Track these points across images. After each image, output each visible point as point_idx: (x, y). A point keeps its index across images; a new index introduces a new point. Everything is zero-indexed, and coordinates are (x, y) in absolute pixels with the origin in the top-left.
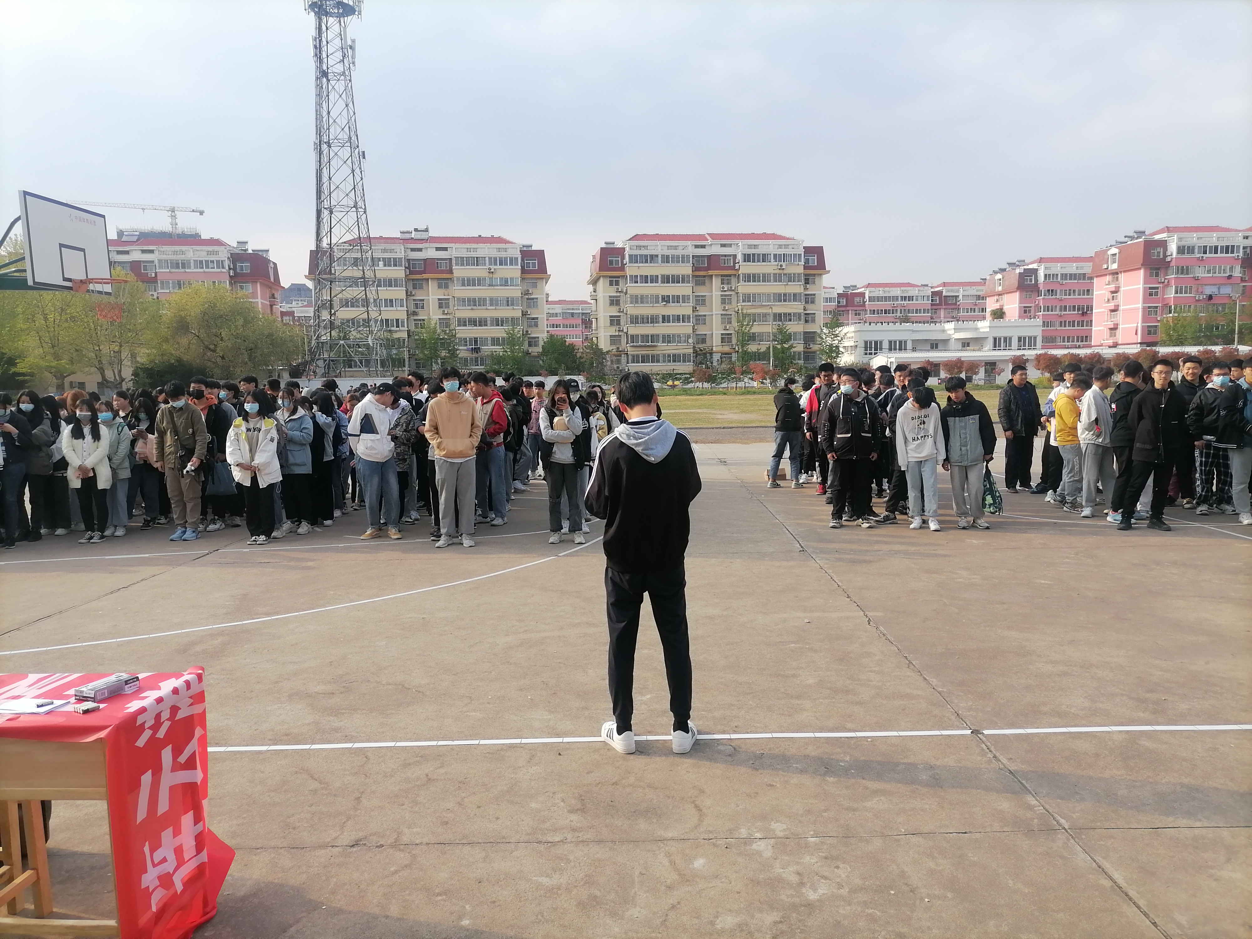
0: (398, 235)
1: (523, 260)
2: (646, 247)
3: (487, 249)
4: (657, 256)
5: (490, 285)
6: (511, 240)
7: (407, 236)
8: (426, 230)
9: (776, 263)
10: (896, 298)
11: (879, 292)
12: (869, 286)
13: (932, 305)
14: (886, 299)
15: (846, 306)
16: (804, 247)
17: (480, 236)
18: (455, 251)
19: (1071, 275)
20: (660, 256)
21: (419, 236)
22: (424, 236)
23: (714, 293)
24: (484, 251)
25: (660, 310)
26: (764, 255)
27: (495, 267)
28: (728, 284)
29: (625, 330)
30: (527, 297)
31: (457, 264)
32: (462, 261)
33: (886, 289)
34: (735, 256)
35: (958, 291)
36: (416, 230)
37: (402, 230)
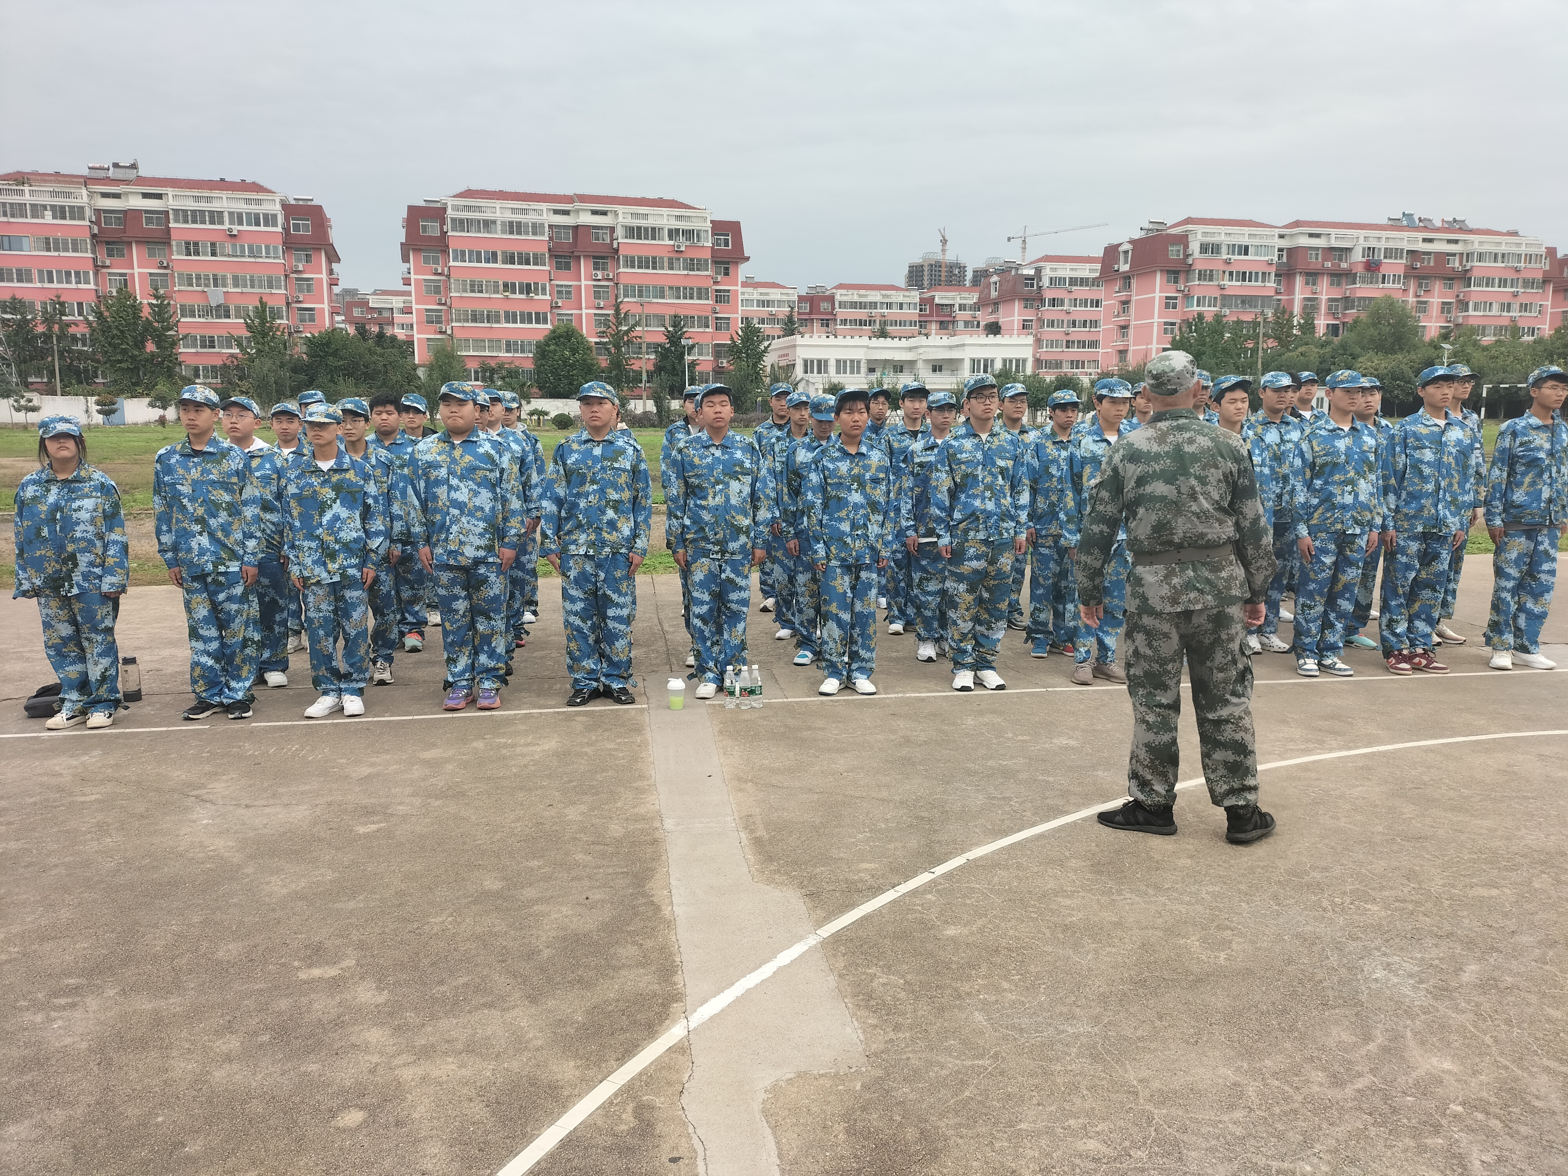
1: (287, 219)
2: (479, 209)
3: (225, 199)
4: (494, 222)
5: (231, 256)
6: (269, 187)
7: (102, 174)
8: (134, 166)
9: (672, 243)
10: (873, 305)
13: (920, 315)
14: (862, 305)
15: (811, 313)
16: (712, 222)
17: (222, 180)
18: (173, 200)
19: (1082, 279)
20: (499, 223)
21: (120, 174)
22: (131, 174)
23: (584, 283)
24: (224, 203)
25: (502, 303)
26: (653, 229)
27: (240, 228)
28: (603, 269)
29: (449, 332)
30: (295, 276)
31: (177, 221)
32: (184, 215)
33: (862, 292)
34: (612, 229)
35: (953, 299)
36: (116, 165)
37: (90, 165)
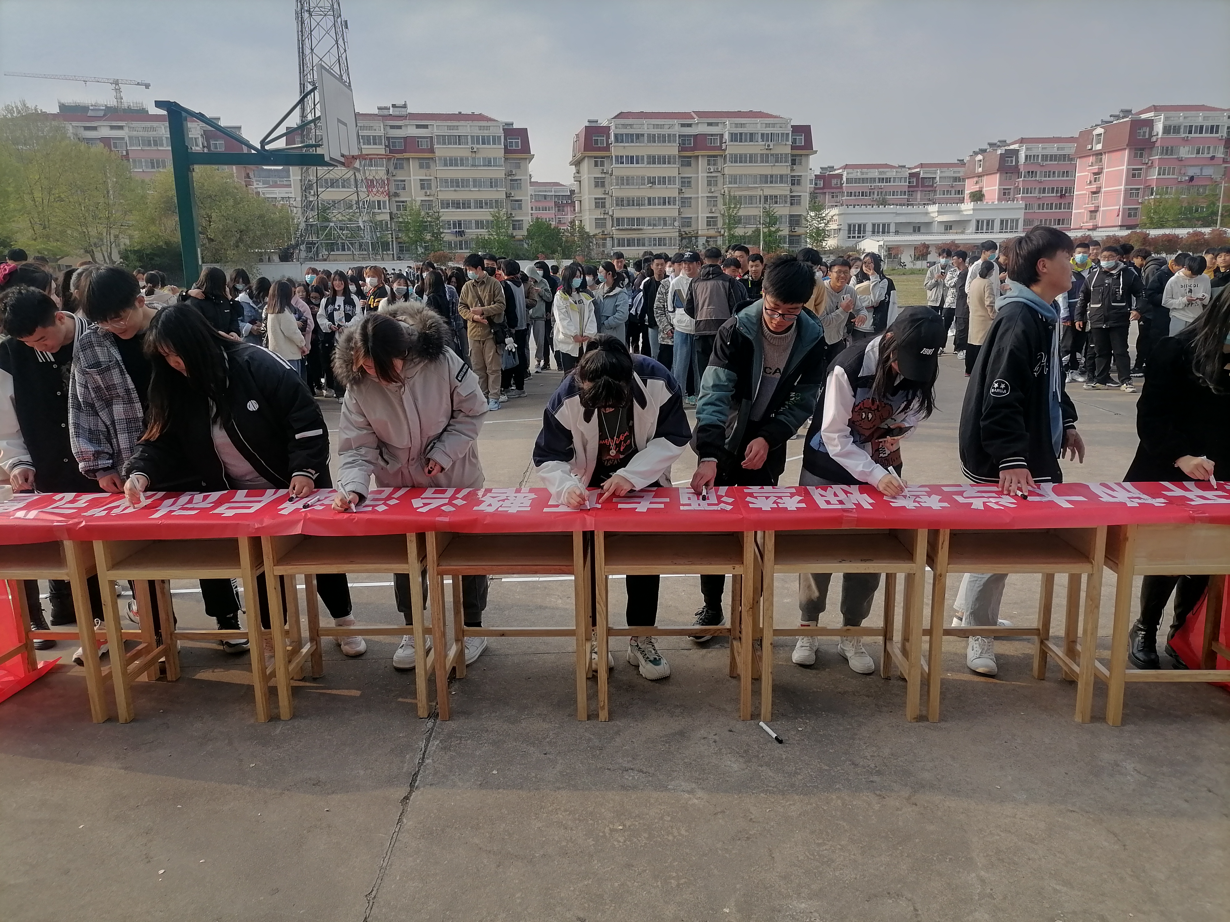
0: (376, 111)
1: (505, 139)
2: (631, 126)
3: (469, 126)
4: (643, 135)
5: (472, 166)
6: (493, 117)
7: (385, 112)
8: (405, 106)
9: (763, 143)
10: (873, 180)
11: (857, 174)
12: (846, 167)
13: (909, 187)
14: (864, 180)
15: (823, 188)
16: (792, 126)
17: (460, 113)
18: (436, 129)
19: (1051, 156)
20: (646, 136)
21: (397, 112)
22: (403, 112)
23: (700, 175)
24: (466, 129)
25: (646, 192)
26: (751, 134)
27: (478, 146)
28: (714, 165)
29: (611, 213)
30: (510, 178)
31: (438, 143)
32: (445, 140)
33: (865, 170)
34: (722, 136)
35: (935, 173)
36: (394, 106)
37: (379, 106)
